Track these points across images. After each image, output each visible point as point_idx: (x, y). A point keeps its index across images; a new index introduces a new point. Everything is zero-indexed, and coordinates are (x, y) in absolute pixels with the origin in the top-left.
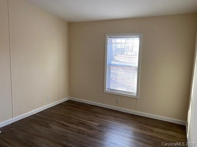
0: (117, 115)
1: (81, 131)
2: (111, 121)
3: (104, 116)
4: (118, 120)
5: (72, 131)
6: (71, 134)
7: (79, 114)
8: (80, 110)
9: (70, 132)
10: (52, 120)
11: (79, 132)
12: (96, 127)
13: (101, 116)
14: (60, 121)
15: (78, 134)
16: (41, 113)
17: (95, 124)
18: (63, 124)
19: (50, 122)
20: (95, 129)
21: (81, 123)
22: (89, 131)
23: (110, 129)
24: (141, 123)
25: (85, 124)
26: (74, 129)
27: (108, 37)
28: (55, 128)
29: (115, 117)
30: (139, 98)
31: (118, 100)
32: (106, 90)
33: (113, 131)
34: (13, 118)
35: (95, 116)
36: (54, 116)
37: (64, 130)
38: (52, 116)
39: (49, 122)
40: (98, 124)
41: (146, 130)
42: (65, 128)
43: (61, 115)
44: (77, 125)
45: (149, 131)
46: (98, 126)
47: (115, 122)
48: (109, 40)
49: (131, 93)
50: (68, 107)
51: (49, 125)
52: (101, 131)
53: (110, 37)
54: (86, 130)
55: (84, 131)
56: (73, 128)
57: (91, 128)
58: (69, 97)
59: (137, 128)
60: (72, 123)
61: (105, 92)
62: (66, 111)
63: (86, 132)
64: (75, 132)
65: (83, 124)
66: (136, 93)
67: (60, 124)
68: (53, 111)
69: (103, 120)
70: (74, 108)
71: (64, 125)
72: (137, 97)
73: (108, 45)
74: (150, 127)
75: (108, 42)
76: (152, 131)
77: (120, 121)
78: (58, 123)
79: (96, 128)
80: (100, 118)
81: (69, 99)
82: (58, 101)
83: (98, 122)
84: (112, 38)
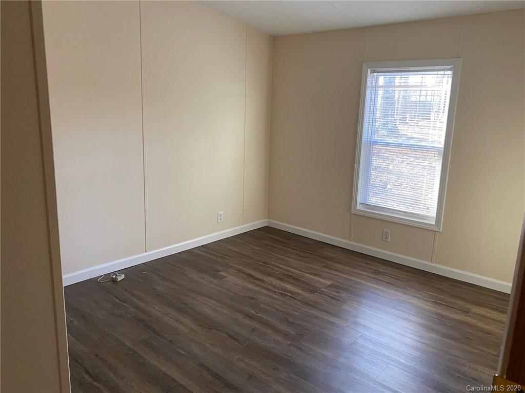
0: (382, 268)
1: (290, 292)
2: (362, 279)
3: (347, 268)
4: (381, 280)
5: (268, 289)
6: (265, 295)
7: (288, 259)
8: (291, 250)
9: (264, 291)
10: (227, 264)
11: (284, 293)
12: (326, 288)
13: (340, 266)
14: (244, 269)
15: (281, 299)
16: (203, 249)
17: (323, 281)
18: (249, 275)
19: (221, 269)
20: (322, 293)
21: (291, 276)
22: (307, 295)
23: (358, 295)
24: (441, 291)
25: (298, 280)
26: (274, 287)
27: (369, 71)
28: (233, 280)
29: (376, 272)
30: (441, 231)
31: (387, 233)
32: (358, 208)
33: (364, 301)
34: (147, 254)
35: (324, 266)
36: (231, 257)
37: (251, 286)
38: (228, 256)
40: (329, 283)
41: (449, 306)
42: (254, 283)
43: (248, 257)
44: (280, 279)
45: (458, 311)
46: (329, 286)
47: (373, 283)
48: (371, 78)
49: (423, 217)
51: (221, 273)
52: (335, 298)
53: (374, 71)
54: (300, 292)
55: (297, 293)
56: (271, 284)
57: (313, 290)
58: (267, 220)
59: (427, 301)
60: (270, 275)
61: (353, 211)
62: (258, 248)
64: (275, 292)
65: (294, 278)
66: (435, 216)
67: (243, 273)
68: (228, 247)
69: (344, 276)
70: (276, 245)
71: (252, 276)
72: (436, 229)
73: (368, 92)
74: (462, 303)
75: (369, 84)
76: (466, 312)
77: (387, 282)
78: (240, 271)
79: (325, 290)
80: (337, 271)
81: (267, 225)
82: (242, 226)
83: (330, 279)
84: (379, 74)
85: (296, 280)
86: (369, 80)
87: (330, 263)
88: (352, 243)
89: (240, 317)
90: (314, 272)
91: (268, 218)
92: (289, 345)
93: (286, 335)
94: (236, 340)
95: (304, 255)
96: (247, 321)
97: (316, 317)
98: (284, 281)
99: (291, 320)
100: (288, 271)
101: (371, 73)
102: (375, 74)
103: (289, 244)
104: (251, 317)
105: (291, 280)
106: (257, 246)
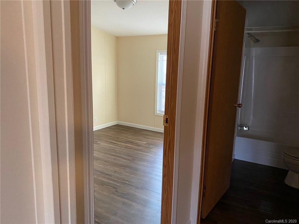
1: (129, 147)
5: (120, 146)
9: (118, 147)
10: (100, 139)
11: (127, 147)
14: (109, 140)
15: (125, 149)
17: (143, 142)
20: (142, 146)
22: (136, 147)
23: (158, 146)
25: (133, 143)
26: (122, 145)
27: (159, 53)
28: (104, 144)
32: (157, 113)
36: (102, 136)
39: (98, 141)
43: (110, 136)
44: (125, 143)
50: (116, 130)
52: (148, 147)
53: (161, 54)
57: (139, 145)
60: (120, 142)
61: (156, 114)
63: (133, 147)
64: (123, 147)
65: (131, 142)
67: (108, 142)
69: (152, 140)
71: (112, 143)
75: (159, 59)
79: (144, 145)
81: (117, 124)
82: (105, 124)
83: (146, 142)
84: (163, 55)
85: (131, 143)
86: (159, 57)
87: (146, 136)
88: (155, 128)
89: (109, 156)
90: (139, 140)
91: (118, 121)
92: (130, 162)
93: (128, 160)
94: (108, 162)
95: (135, 134)
96: (113, 157)
97: (140, 154)
98: (127, 143)
99: (130, 155)
100: (128, 140)
101: (160, 54)
102: (162, 55)
103: (128, 131)
104: (113, 155)
105: (130, 143)
106: (113, 132)
